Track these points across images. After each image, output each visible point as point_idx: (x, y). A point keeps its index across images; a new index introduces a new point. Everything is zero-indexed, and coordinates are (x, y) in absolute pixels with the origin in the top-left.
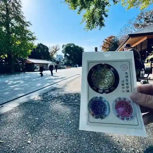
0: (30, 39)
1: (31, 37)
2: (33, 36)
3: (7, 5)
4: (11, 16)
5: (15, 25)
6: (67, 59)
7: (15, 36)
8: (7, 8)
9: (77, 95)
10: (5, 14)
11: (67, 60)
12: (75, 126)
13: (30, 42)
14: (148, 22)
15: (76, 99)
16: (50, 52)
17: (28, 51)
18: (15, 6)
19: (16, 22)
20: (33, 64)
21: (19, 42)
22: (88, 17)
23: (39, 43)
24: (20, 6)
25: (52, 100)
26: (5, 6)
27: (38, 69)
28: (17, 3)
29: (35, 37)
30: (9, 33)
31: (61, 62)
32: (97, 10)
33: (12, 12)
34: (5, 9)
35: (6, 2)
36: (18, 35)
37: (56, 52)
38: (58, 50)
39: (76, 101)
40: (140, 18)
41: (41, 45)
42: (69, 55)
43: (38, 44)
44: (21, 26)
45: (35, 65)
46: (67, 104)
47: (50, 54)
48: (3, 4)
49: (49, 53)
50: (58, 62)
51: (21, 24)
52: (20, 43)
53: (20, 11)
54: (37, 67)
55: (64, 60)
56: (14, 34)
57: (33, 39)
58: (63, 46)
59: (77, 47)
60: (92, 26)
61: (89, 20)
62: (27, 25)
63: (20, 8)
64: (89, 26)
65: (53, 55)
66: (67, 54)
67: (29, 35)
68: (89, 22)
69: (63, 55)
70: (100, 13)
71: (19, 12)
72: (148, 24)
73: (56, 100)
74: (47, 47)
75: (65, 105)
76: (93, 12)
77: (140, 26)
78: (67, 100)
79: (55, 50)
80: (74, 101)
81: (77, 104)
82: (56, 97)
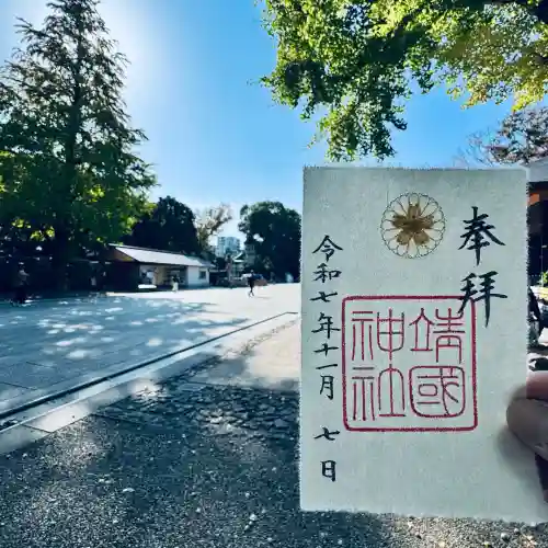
0: (136, 184)
1: (140, 178)
2: (148, 175)
3: (80, 79)
4: (84, 110)
5: (93, 140)
6: (253, 251)
7: (89, 170)
8: (77, 89)
9: (283, 399)
10: (69, 104)
11: (254, 257)
12: (270, 539)
13: (136, 192)
14: (538, 143)
15: (280, 417)
16: (196, 225)
17: (125, 220)
18: (102, 82)
19: (99, 128)
20: (137, 263)
21: (99, 190)
22: (333, 129)
23: (164, 197)
24: (119, 83)
25: (189, 411)
26: (73, 82)
27: (150, 283)
28: (110, 74)
29: (153, 176)
30: (72, 161)
31: (234, 263)
32: (366, 107)
33: (92, 98)
34: (71, 89)
35: (78, 72)
36: (99, 167)
37: (220, 228)
38: (226, 220)
39: (279, 423)
40: (509, 129)
41: (170, 201)
42: (261, 240)
43: (161, 199)
44: (113, 140)
45: (143, 269)
46: (244, 435)
47: (198, 234)
48: (66, 77)
49: (195, 230)
50: (221, 263)
51: (113, 135)
52: (102, 194)
53: (115, 96)
54: (149, 275)
55: (244, 255)
56: (87, 165)
57: (147, 182)
58: (244, 209)
60: (346, 153)
61: (337, 136)
62: (133, 140)
63: (118, 89)
64: (336, 155)
65: (206, 236)
66: (257, 237)
67: (134, 169)
68: (338, 144)
69: (243, 238)
70: (376, 119)
71: (111, 101)
72: (541, 150)
73: (206, 413)
74: (187, 209)
75: (236, 436)
76: (352, 112)
77: (511, 154)
78: (245, 416)
79: (215, 222)
80: (271, 423)
81: (283, 436)
82: (208, 399)
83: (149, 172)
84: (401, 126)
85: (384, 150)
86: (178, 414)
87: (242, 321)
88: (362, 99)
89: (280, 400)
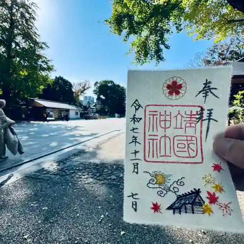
0: (43, 69)
1: (45, 66)
2: (50, 65)
3: (12, 14)
4: (16, 31)
5: (21, 47)
6: (100, 103)
7: (19, 62)
8: (11, 19)
9: (115, 167)
10: (8, 27)
11: (100, 106)
12: (110, 225)
13: (44, 73)
14: (223, 59)
15: (113, 174)
16: (74, 90)
17: (39, 87)
18: (25, 17)
19: (24, 40)
20: (45, 108)
21: (25, 72)
22: (138, 47)
23: (58, 76)
24: (33, 18)
25: (73, 173)
26: (9, 16)
27: (52, 117)
28: (29, 13)
29: (52, 66)
30: (10, 57)
31: (91, 108)
32: (153, 37)
33: (20, 25)
34: (8, 20)
35: (12, 12)
36: (24, 60)
37: (85, 92)
38: (87, 88)
39: (113, 177)
41: (61, 78)
42: (104, 98)
43: (56, 77)
44: (31, 47)
46: (97, 183)
47: (74, 94)
48: (5, 13)
49: (73, 92)
50: (85, 108)
51: (31, 45)
52: (26, 74)
53: (32, 24)
54: (51, 113)
55: (96, 105)
56: (18, 59)
57: (49, 69)
58: (96, 83)
59: (118, 86)
60: (143, 58)
61: (140, 51)
62: (42, 48)
63: (33, 21)
64: (139, 59)
65: (78, 96)
66: (102, 97)
67: (43, 62)
68: (140, 54)
69: (95, 97)
70: (157, 43)
71: (30, 27)
72: (224, 62)
73: (80, 174)
74: (69, 83)
75: (94, 183)
76: (146, 40)
78: (98, 174)
79: (82, 89)
80: (109, 177)
81: (115, 183)
82: (81, 168)
83: (50, 64)
84: (167, 47)
85: (160, 58)
86: (68, 175)
87: (95, 134)
88: (151, 34)
89: (113, 168)
